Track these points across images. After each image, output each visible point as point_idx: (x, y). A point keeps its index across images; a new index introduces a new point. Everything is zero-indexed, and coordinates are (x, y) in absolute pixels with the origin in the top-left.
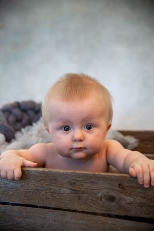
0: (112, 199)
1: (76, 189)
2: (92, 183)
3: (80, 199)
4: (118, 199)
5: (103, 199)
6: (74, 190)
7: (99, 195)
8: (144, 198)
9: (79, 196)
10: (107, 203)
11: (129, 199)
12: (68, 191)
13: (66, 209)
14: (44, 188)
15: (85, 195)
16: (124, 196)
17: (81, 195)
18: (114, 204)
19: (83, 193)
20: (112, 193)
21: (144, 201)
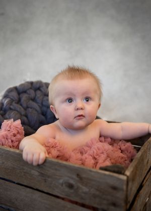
0: (71, 186)
1: (43, 172)
2: (56, 170)
3: (45, 181)
4: (76, 187)
5: (64, 185)
6: (41, 173)
7: (61, 181)
8: (97, 190)
9: (45, 180)
10: (67, 189)
11: (85, 189)
12: (37, 173)
13: (35, 188)
14: (19, 167)
15: (49, 179)
16: (81, 186)
17: (47, 178)
18: (72, 191)
19: (49, 177)
20: (72, 182)
21: (97, 193)
